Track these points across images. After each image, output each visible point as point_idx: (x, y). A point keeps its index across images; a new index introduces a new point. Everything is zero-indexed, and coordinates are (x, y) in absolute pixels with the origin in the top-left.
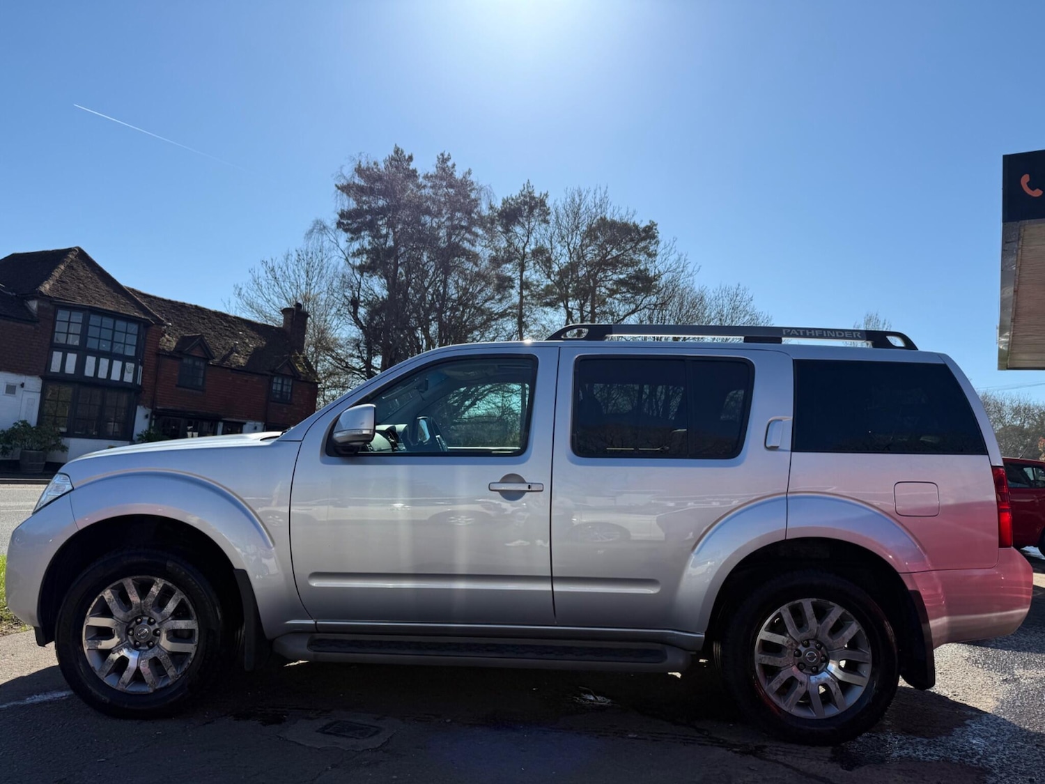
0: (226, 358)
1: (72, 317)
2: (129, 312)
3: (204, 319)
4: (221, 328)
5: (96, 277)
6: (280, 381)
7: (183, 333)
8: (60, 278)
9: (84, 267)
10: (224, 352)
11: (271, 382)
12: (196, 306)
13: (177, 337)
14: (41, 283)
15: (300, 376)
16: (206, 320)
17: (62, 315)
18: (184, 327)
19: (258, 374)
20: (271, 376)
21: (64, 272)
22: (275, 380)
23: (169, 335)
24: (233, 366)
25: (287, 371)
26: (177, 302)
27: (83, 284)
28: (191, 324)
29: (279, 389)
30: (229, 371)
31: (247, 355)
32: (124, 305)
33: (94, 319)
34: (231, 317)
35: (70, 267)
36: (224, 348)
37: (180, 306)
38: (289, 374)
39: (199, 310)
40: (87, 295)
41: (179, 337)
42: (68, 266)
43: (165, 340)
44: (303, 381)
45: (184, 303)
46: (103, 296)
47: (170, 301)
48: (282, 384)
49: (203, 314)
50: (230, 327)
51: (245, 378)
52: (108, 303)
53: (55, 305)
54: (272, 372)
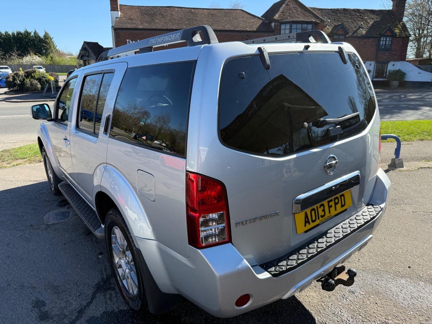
0: (355, 32)
1: (286, 27)
2: (309, 19)
3: (347, 14)
4: (355, 17)
5: (297, 6)
6: (385, 39)
7: (335, 23)
8: (283, 10)
9: (293, 3)
10: (355, 29)
11: (379, 41)
12: (344, 9)
13: (332, 26)
14: (275, 15)
15: (396, 35)
16: (348, 15)
17: (283, 27)
18: (337, 21)
19: (372, 37)
20: (379, 37)
21: (284, 8)
22: (382, 39)
23: (329, 26)
24: (359, 35)
25: (389, 33)
26: (334, 9)
27: (291, 11)
28: (340, 18)
29: (384, 43)
30: (357, 38)
31: (367, 29)
32: (308, 16)
33: (294, 26)
34: (361, 10)
35: (287, 5)
36: (355, 27)
37: (336, 10)
38: (389, 35)
39: (345, 10)
40: (293, 15)
41: (333, 26)
42: (286, 4)
43: (326, 29)
44: (398, 37)
45: (338, 9)
46: (299, 14)
47: (331, 9)
48: (386, 41)
49: (347, 12)
50: (360, 15)
51: (365, 41)
52: (301, 17)
53: (280, 23)
54: (380, 35)
